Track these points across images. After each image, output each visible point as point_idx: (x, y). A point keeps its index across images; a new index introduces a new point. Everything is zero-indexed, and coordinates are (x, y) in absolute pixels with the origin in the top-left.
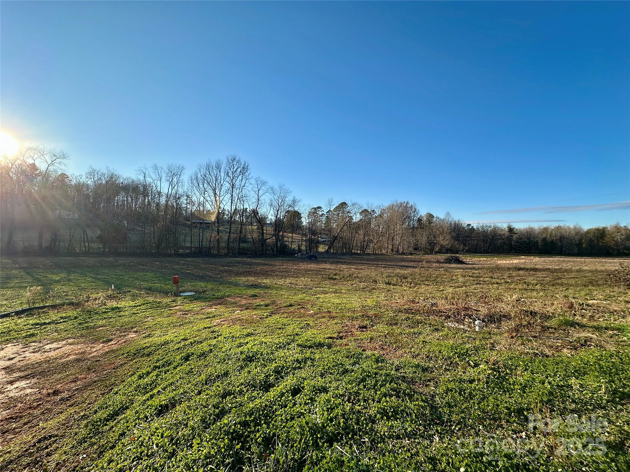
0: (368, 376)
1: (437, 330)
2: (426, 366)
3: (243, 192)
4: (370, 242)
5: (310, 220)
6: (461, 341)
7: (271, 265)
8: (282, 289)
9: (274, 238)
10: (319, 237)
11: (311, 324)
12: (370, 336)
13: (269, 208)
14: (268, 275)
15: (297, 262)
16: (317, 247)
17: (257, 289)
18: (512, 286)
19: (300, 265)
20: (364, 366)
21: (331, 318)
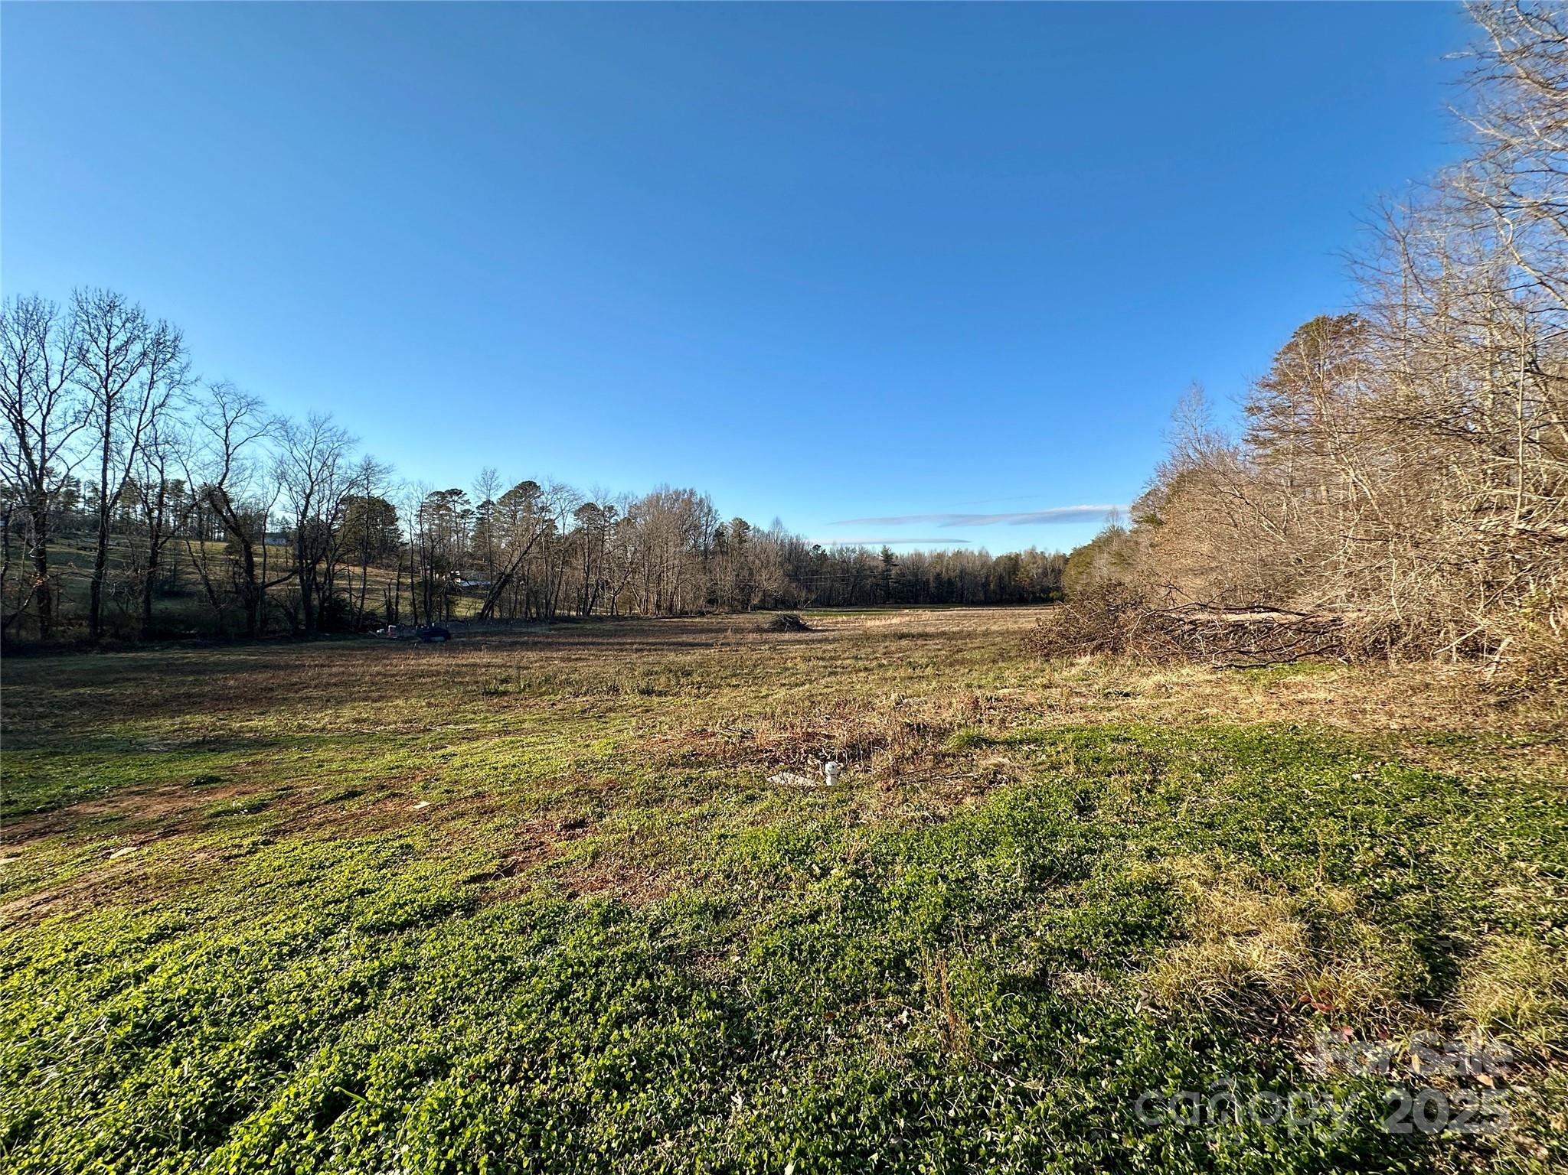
0: (577, 976)
1: (751, 798)
2: (723, 903)
3: (160, 426)
4: (603, 588)
5: (426, 526)
6: (797, 819)
7: (287, 667)
8: (321, 743)
9: (298, 581)
10: (455, 576)
11: (419, 843)
12: (591, 848)
13: (272, 487)
14: (272, 702)
15: (380, 653)
16: (450, 604)
17: (225, 755)
18: (889, 674)
19: (395, 662)
20: (567, 947)
21: (486, 812)
